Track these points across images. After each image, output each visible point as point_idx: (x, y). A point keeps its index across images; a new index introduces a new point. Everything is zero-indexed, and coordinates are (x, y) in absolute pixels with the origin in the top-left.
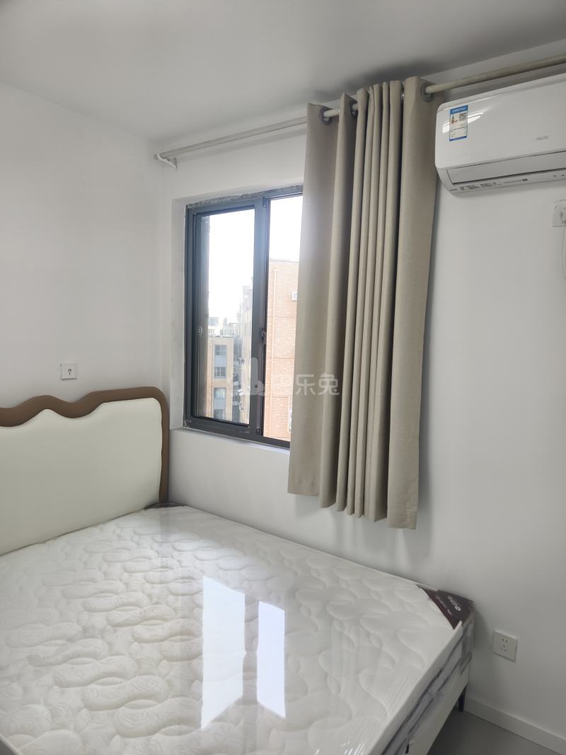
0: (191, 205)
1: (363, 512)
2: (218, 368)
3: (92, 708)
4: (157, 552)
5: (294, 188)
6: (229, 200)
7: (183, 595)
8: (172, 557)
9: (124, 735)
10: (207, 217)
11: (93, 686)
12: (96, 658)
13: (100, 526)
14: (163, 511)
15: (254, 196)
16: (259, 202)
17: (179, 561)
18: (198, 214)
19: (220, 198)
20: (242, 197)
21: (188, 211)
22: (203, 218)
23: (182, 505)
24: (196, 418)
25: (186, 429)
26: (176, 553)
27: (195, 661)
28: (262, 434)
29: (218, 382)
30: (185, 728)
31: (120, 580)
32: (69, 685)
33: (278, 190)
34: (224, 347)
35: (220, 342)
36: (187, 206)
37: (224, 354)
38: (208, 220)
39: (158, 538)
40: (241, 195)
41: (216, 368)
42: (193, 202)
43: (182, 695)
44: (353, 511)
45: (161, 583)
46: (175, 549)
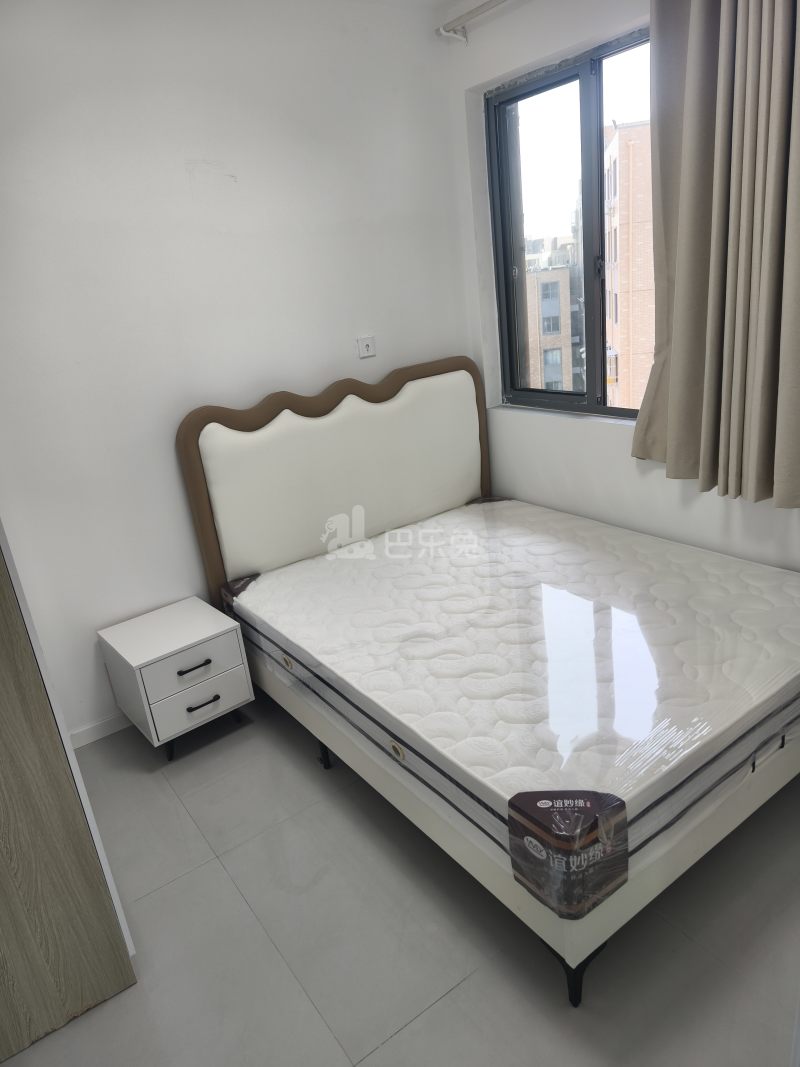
0: (490, 92)
1: (739, 491)
2: (548, 319)
3: (437, 675)
4: (484, 547)
5: (636, 35)
6: (542, 73)
7: (517, 588)
8: (502, 553)
9: (470, 698)
10: (513, 105)
11: (436, 659)
12: (435, 639)
13: (420, 523)
14: (487, 506)
15: (577, 59)
16: (585, 68)
17: (509, 556)
18: (503, 103)
19: (529, 74)
20: (560, 65)
21: (487, 101)
22: (509, 107)
23: (510, 499)
24: (517, 391)
25: (507, 407)
26: (505, 549)
27: (534, 646)
28: (605, 403)
29: (550, 340)
30: (528, 696)
31: (449, 573)
32: (413, 658)
33: (611, 42)
34: (555, 284)
35: (547, 278)
36: (485, 94)
37: (556, 295)
38: (516, 109)
39: (485, 533)
40: (558, 62)
41: (544, 319)
42: (492, 87)
43: (523, 672)
44: (726, 491)
45: (492, 576)
46: (504, 544)
